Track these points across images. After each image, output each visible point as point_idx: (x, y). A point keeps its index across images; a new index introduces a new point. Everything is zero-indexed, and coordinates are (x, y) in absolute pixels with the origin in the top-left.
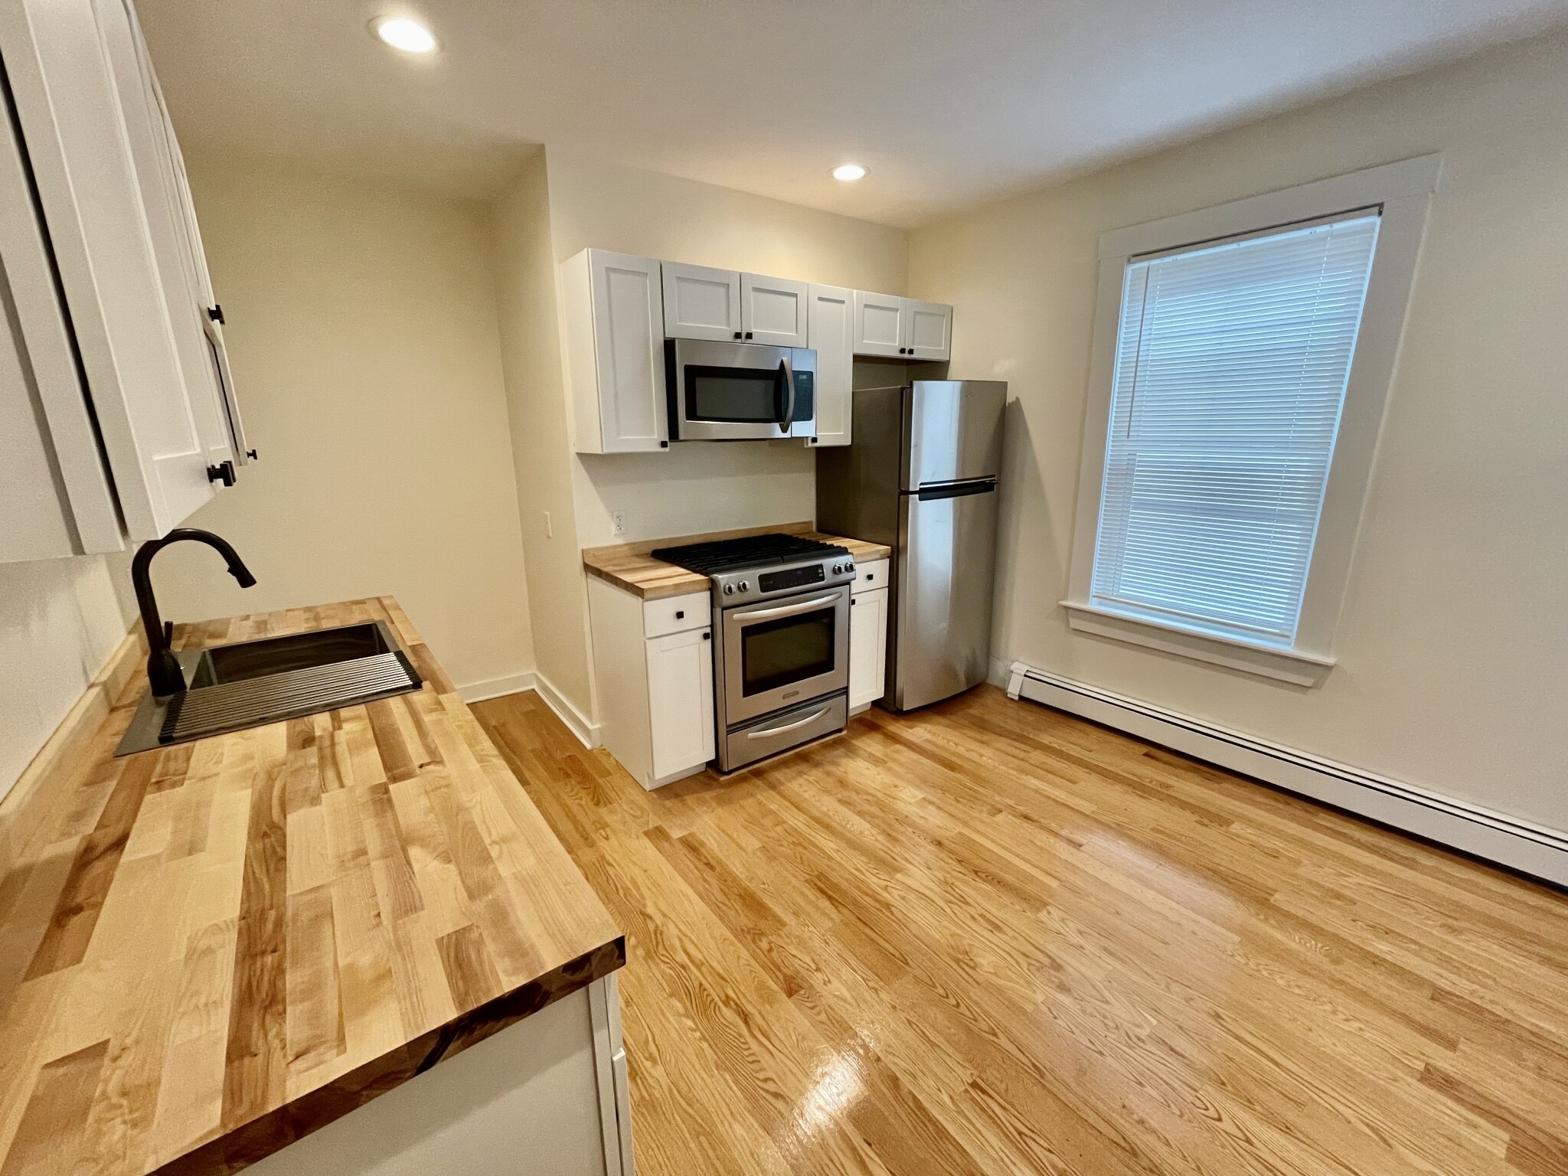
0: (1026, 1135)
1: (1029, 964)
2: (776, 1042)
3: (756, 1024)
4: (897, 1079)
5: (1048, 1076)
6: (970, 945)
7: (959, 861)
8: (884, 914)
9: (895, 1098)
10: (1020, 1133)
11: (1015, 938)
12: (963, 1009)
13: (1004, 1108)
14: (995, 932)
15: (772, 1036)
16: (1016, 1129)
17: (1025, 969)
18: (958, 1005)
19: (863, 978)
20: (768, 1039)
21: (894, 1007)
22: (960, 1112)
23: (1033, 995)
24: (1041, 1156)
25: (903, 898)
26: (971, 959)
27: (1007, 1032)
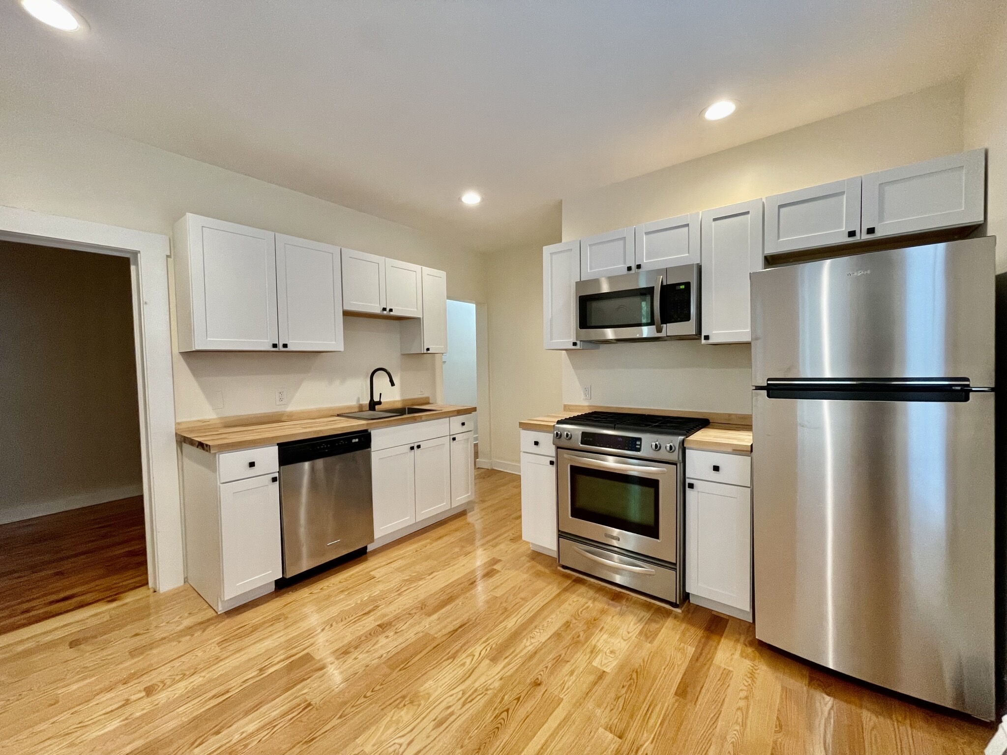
0: (272, 729)
1: (401, 745)
2: (352, 625)
3: (362, 617)
4: (321, 670)
5: (305, 746)
6: (419, 705)
7: (518, 699)
8: (445, 656)
9: (311, 670)
10: (275, 726)
11: (428, 737)
12: (362, 700)
13: (291, 719)
14: (433, 723)
15: (353, 624)
16: (277, 725)
17: (396, 741)
18: (365, 697)
19: (389, 651)
20: (353, 623)
21: (367, 666)
22: (296, 697)
23: (371, 745)
24: (259, 736)
25: (463, 665)
26: (405, 705)
27: (342, 725)
